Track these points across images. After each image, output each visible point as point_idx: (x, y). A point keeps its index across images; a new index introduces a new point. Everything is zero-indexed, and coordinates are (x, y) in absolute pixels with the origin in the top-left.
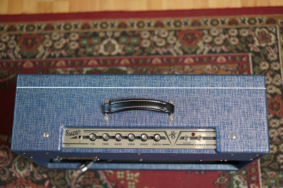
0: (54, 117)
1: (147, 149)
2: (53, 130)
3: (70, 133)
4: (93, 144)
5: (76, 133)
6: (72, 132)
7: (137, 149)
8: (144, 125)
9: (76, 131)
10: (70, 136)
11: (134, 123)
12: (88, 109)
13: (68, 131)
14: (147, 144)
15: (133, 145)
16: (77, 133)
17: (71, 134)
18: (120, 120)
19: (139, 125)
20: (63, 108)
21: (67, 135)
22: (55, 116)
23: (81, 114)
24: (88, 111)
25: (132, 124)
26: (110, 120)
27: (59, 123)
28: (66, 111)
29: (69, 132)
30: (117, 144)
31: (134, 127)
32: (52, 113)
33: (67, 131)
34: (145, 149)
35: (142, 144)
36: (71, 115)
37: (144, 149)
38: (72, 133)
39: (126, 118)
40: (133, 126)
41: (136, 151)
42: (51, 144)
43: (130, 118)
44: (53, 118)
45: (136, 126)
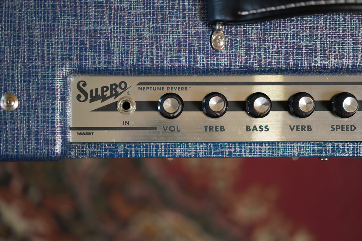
0: (32, 37)
1: (353, 142)
2: (33, 86)
3: (91, 91)
4: (172, 129)
5: (111, 92)
6: (97, 90)
7: (320, 144)
8: (348, 62)
9: (111, 85)
10: (91, 101)
11: (316, 57)
12: (154, 8)
13: (85, 85)
14: (353, 128)
15: (306, 129)
16: (116, 91)
17: (94, 95)
18: (265, 45)
19: (332, 63)
20: (64, 6)
21: (83, 98)
22: (37, 33)
23: (128, 25)
24: (154, 15)
25: (307, 62)
26: (231, 46)
27: (53, 59)
28: (76, 16)
29: (87, 89)
30: (255, 127)
31: (312, 71)
32: (24, 25)
33: (81, 84)
34: (347, 142)
35: (338, 127)
36: (95, 31)
37: (342, 142)
38: (100, 92)
39: (287, 39)
40: (310, 67)
41: (318, 151)
42: (29, 135)
43: (303, 38)
44: (29, 43)
45: (320, 67)
